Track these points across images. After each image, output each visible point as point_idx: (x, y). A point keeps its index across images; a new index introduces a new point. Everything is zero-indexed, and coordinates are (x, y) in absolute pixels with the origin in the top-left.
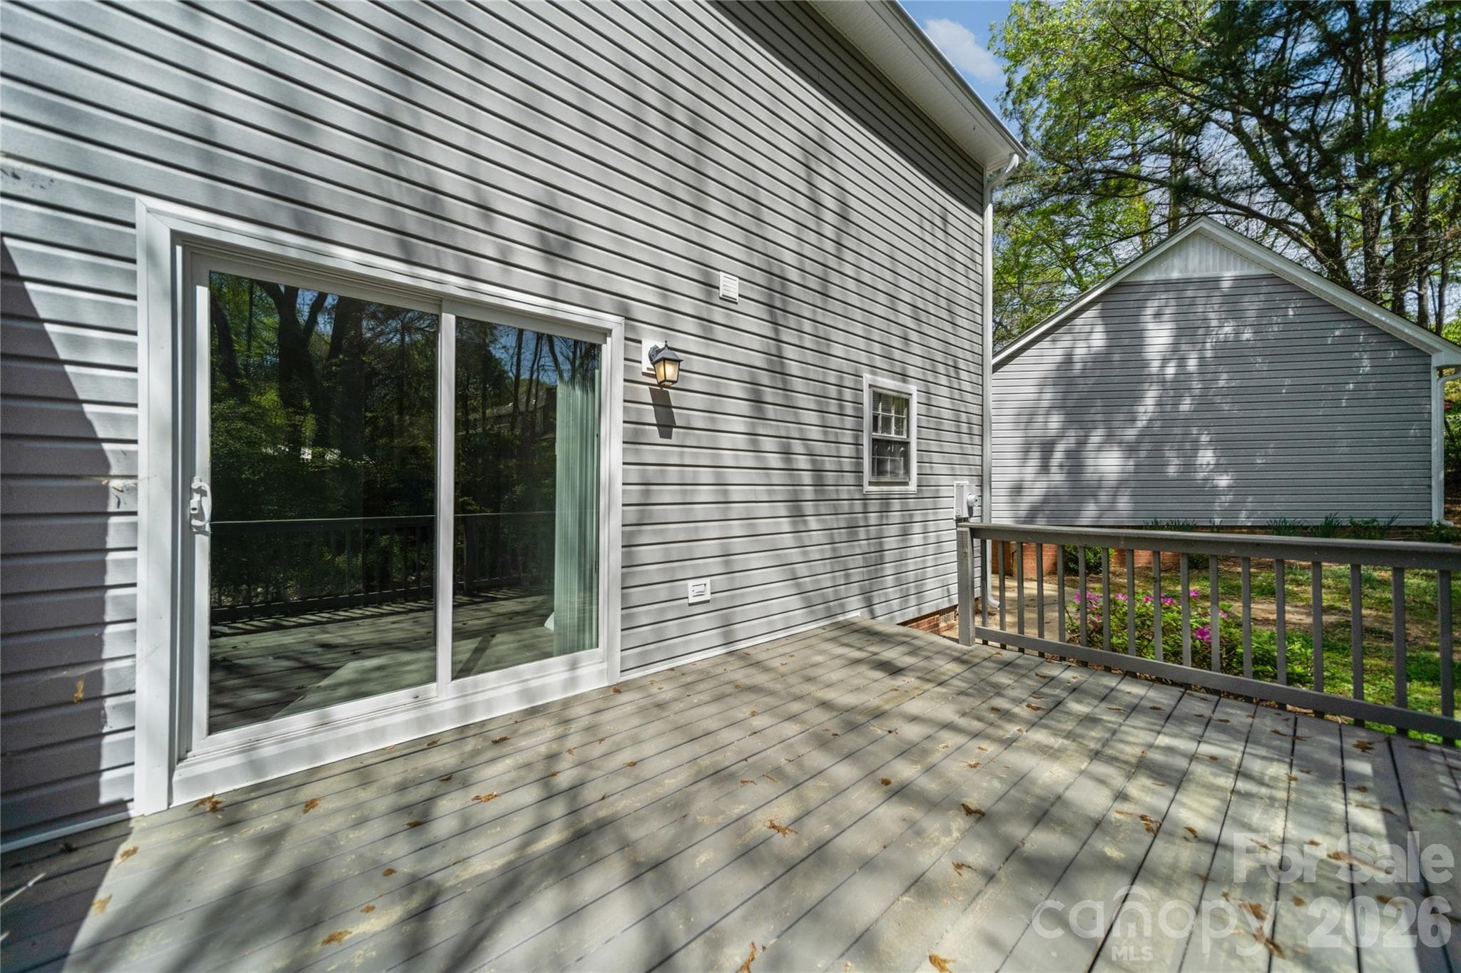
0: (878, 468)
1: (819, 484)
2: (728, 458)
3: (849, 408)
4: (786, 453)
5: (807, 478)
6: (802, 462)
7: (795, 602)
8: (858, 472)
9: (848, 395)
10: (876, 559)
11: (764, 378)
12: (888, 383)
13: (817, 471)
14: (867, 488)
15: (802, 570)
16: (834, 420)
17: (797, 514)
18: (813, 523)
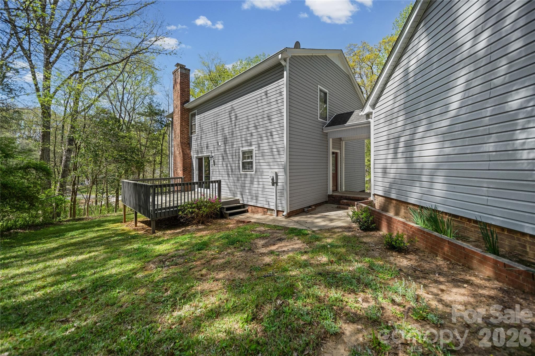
0: (244, 167)
1: (232, 172)
2: (220, 168)
3: (237, 156)
4: (227, 166)
5: (230, 170)
6: (229, 168)
7: (228, 191)
8: (239, 169)
9: (237, 154)
10: (243, 187)
11: (224, 155)
12: (246, 149)
13: (232, 169)
14: (241, 172)
15: (229, 184)
16: (234, 159)
17: (229, 177)
18: (231, 178)
